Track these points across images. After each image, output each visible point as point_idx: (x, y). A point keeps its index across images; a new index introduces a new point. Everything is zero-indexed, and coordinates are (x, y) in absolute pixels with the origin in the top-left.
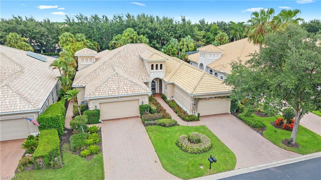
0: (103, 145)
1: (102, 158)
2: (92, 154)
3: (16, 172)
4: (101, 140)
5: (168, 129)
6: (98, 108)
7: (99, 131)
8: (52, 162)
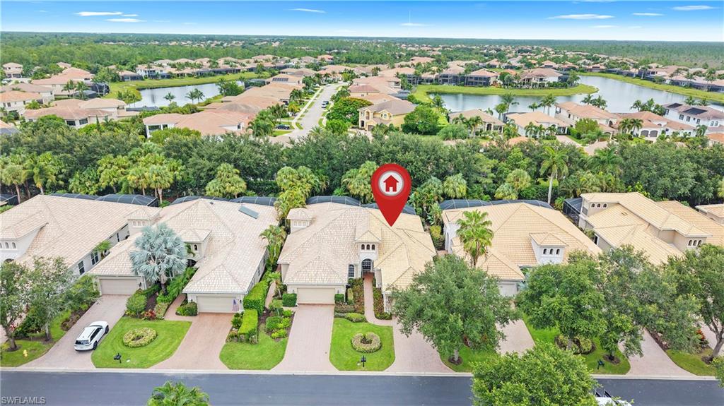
0: (291, 330)
1: (287, 342)
2: (280, 337)
3: (227, 341)
4: (291, 325)
5: (353, 325)
6: (296, 293)
7: (291, 316)
8: (250, 339)
